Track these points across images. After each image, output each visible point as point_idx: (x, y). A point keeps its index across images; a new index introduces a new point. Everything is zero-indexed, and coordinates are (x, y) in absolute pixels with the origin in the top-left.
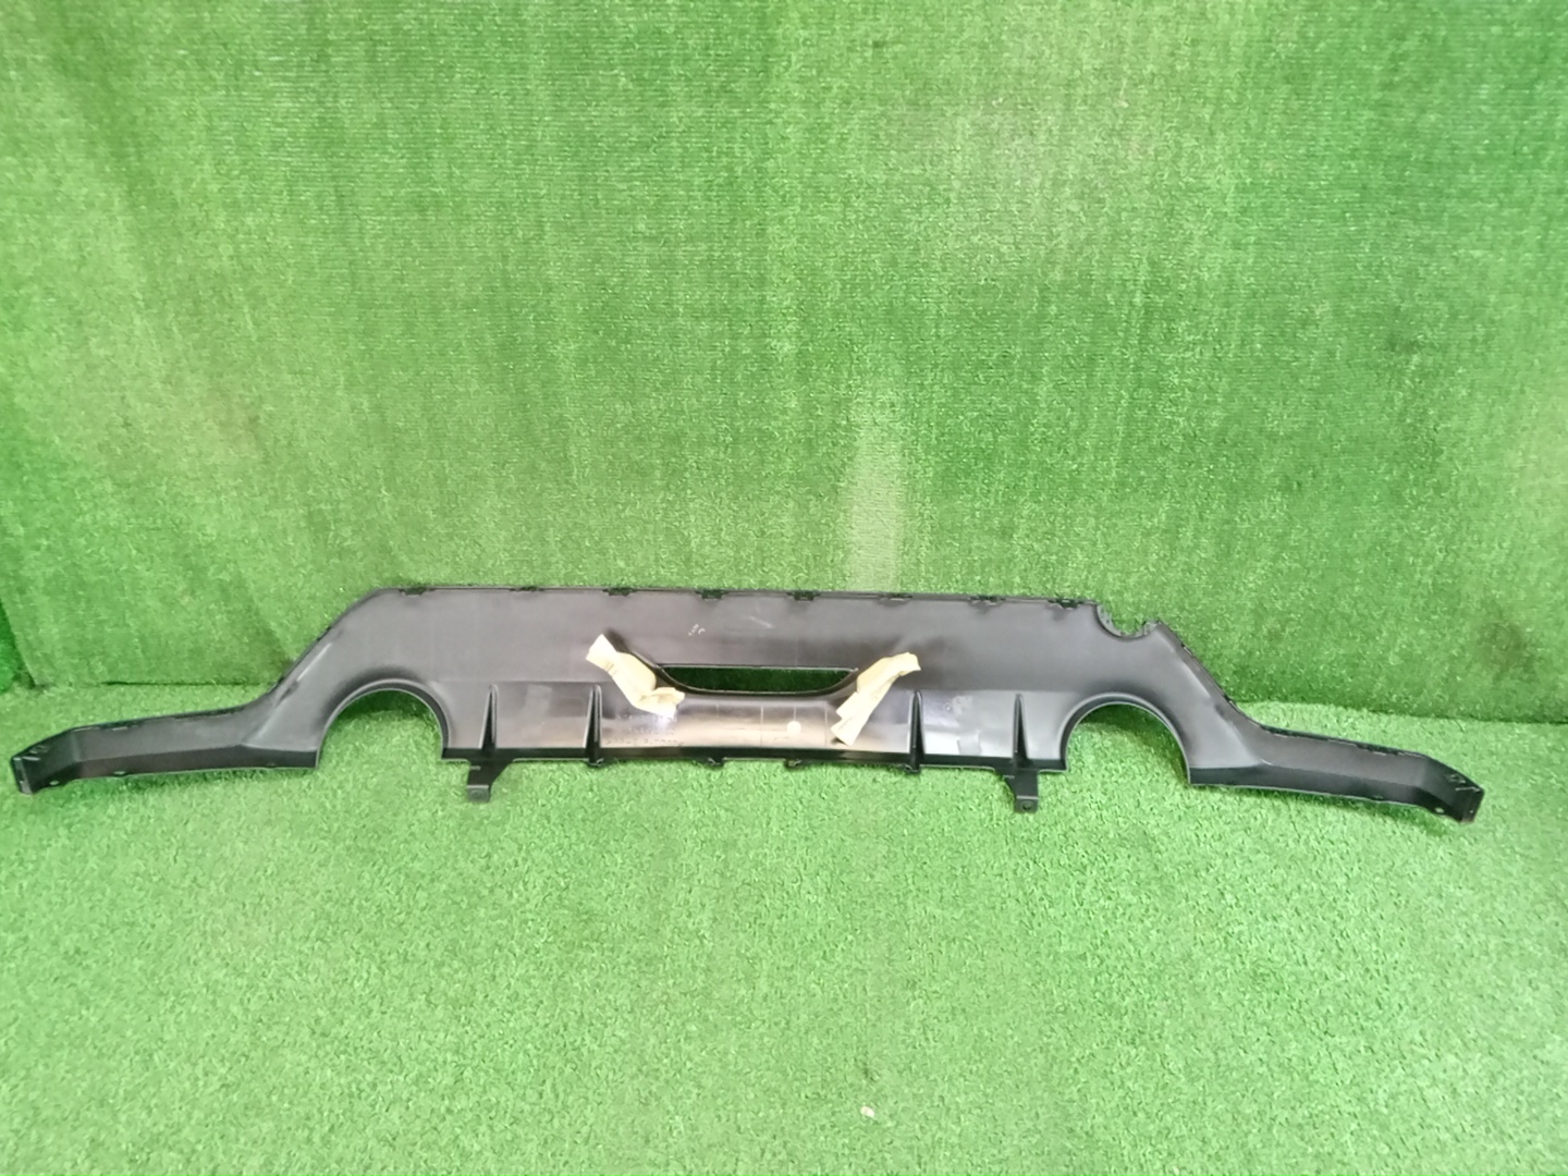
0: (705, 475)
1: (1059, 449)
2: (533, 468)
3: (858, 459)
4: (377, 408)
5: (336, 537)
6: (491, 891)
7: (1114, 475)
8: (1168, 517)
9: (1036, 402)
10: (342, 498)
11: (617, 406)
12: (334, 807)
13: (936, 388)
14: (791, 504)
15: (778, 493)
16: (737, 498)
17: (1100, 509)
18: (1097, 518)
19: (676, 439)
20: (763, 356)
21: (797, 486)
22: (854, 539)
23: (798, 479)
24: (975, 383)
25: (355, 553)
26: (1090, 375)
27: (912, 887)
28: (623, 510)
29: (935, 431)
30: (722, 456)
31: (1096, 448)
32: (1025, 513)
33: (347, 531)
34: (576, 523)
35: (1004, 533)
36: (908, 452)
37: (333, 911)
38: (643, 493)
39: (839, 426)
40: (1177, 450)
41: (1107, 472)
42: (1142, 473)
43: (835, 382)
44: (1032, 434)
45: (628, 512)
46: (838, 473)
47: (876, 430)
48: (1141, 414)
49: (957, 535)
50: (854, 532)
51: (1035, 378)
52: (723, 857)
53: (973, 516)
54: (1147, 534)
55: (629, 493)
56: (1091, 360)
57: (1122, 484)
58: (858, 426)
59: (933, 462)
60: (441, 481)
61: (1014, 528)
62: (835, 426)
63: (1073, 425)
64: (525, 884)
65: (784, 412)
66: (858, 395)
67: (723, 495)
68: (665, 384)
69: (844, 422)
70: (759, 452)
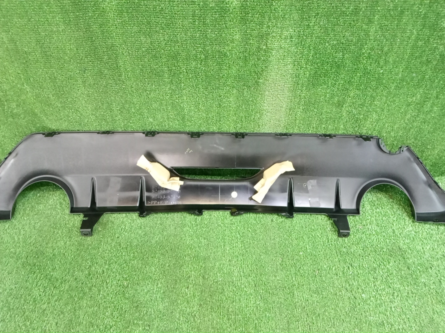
0: (190, 76)
1: (376, 62)
2: (101, 73)
3: (269, 68)
4: (12, 40)
5: (9, 108)
6: (90, 289)
7: (400, 76)
8: (421, 97)
9: (369, 36)
10: (7, 88)
11: (142, 38)
12: (19, 239)
13: (316, 27)
14: (235, 91)
15: (228, 85)
16: (207, 88)
17: (389, 93)
18: (387, 97)
19: (175, 57)
20: (221, 8)
21: (238, 82)
22: (265, 108)
23: (239, 78)
24: (338, 24)
25: (20, 115)
26: (399, 21)
27: (295, 283)
28: (150, 94)
29: (312, 52)
30: (199, 66)
31: (394, 62)
32: (352, 95)
33: (14, 105)
34: (126, 101)
35: (339, 105)
36: (297, 64)
37: (12, 301)
38: (159, 85)
39: (261, 49)
40: (435, 63)
41: (397, 74)
42: (414, 75)
43: (261, 24)
44: (363, 54)
45: (152, 95)
46: (259, 74)
47: (281, 51)
48: (420, 43)
49: (316, 106)
50: (265, 104)
51: (370, 21)
52: (204, 266)
53: (326, 96)
54: (409, 105)
55: (152, 85)
56: (402, 12)
57: (402, 80)
58: (272, 49)
59: (309, 69)
60: (53, 79)
61: (344, 102)
62: (259, 49)
63: (386, 49)
64: (107, 283)
65: (232, 41)
66: (273, 32)
67: (200, 86)
68: (168, 25)
69: (265, 47)
70: (219, 64)
